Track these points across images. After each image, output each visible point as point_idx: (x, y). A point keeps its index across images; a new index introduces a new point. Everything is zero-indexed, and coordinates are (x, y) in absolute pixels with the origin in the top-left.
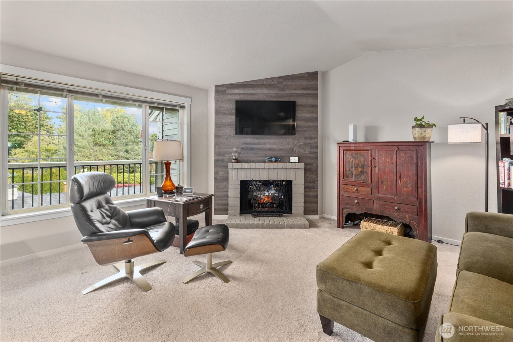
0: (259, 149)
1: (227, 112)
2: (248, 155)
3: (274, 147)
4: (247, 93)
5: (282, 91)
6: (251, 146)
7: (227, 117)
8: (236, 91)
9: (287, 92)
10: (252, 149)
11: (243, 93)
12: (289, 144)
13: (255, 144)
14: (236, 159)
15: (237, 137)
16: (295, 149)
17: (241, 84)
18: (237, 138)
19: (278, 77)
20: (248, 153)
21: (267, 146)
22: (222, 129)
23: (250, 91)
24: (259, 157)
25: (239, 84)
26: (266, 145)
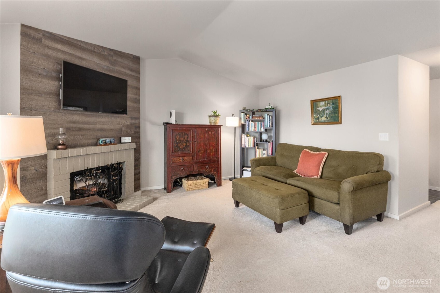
0: (89, 129)
1: (45, 74)
2: (76, 137)
3: (105, 127)
4: (75, 55)
5: (112, 66)
6: (80, 126)
7: (43, 80)
8: (59, 47)
9: (117, 68)
10: (80, 129)
11: (69, 52)
12: (119, 124)
13: (85, 123)
14: (63, 144)
15: (60, 112)
16: (123, 129)
17: (66, 39)
18: (60, 114)
19: (109, 49)
20: (75, 135)
21: (98, 126)
22: (36, 98)
23: (79, 54)
24: (89, 139)
25: (64, 38)
26: (96, 124)
